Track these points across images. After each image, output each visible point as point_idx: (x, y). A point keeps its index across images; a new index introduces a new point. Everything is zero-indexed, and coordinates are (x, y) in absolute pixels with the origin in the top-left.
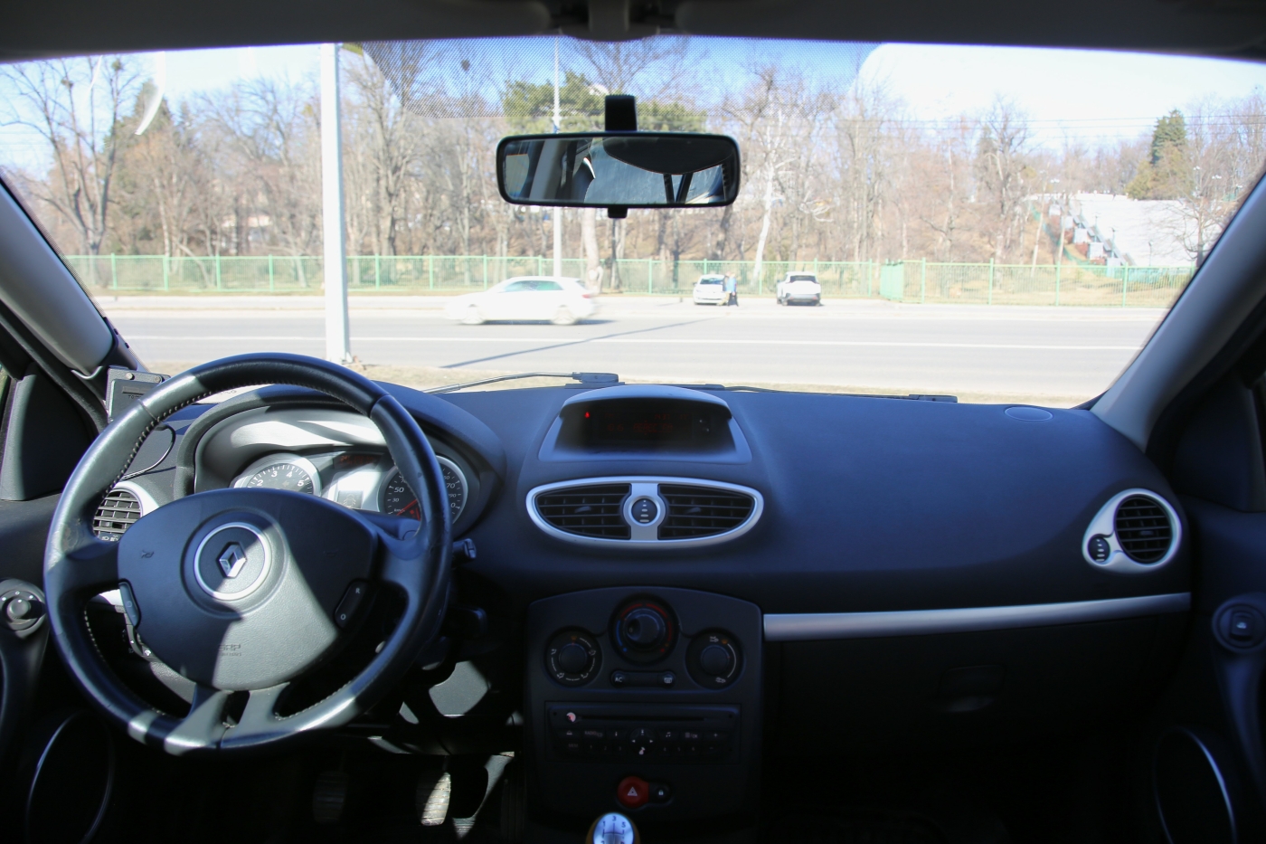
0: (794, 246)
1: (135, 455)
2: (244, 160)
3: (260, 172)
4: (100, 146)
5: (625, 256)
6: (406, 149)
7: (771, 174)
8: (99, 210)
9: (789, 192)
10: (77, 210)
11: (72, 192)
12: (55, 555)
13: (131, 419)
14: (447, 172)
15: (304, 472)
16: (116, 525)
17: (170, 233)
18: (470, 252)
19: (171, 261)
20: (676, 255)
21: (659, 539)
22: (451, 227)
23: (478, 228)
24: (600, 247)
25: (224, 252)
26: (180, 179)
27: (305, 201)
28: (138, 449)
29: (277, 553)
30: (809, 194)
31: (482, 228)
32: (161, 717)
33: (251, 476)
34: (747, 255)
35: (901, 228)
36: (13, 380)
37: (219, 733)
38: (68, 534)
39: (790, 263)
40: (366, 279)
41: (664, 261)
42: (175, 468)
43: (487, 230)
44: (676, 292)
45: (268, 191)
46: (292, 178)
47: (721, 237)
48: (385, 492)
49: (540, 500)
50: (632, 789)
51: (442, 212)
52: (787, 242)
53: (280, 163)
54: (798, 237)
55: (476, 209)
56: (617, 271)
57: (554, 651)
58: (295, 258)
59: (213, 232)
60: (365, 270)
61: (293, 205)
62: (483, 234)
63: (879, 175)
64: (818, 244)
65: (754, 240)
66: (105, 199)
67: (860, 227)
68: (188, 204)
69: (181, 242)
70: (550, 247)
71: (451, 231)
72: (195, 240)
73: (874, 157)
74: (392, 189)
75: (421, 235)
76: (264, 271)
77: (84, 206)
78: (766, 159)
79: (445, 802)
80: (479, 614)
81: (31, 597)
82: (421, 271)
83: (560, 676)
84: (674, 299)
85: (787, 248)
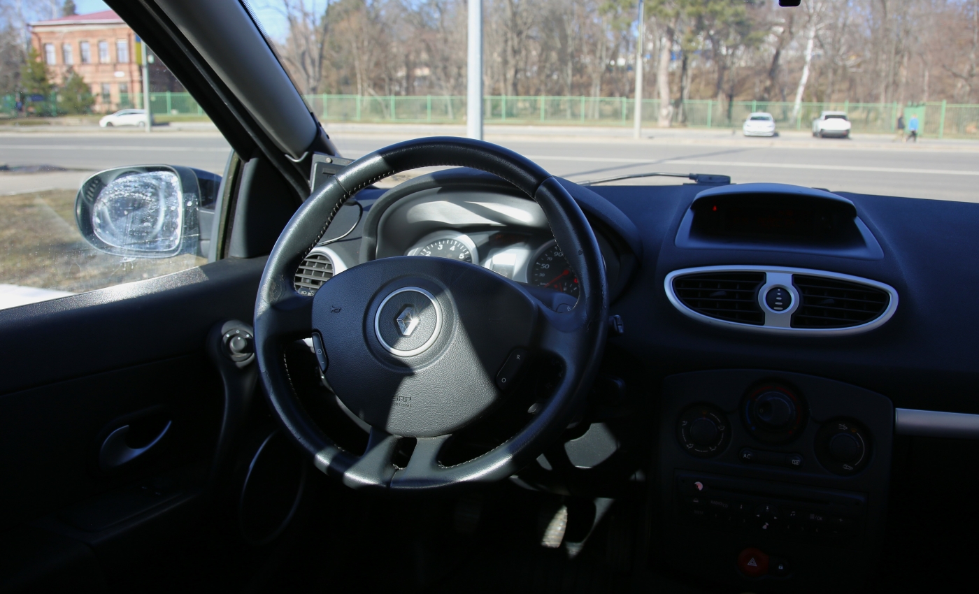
0: (829, 91)
1: (329, 223)
2: (412, 29)
3: (424, 36)
4: (318, 23)
5: (690, 98)
6: (527, 18)
7: (812, 34)
8: (317, 63)
9: (827, 47)
10: (303, 64)
11: (300, 51)
12: (262, 305)
13: (327, 192)
14: (556, 34)
15: (465, 247)
16: (314, 282)
17: (362, 79)
18: (572, 94)
19: (362, 99)
20: (730, 97)
21: (792, 326)
22: (558, 76)
23: (578, 77)
24: (671, 91)
25: (397, 94)
26: (369, 42)
27: (454, 57)
28: (332, 219)
29: (447, 317)
30: (843, 49)
31: (581, 77)
32: (341, 453)
33: (422, 248)
34: (788, 98)
35: (923, 76)
36: (242, 161)
37: (389, 474)
38: (274, 288)
39: (825, 104)
40: (496, 113)
41: (720, 103)
42: (361, 238)
43: (585, 78)
44: (730, 126)
45: (429, 50)
46: (446, 41)
47: (768, 83)
48: (533, 267)
49: (677, 283)
50: (753, 560)
51: (552, 64)
52: (822, 88)
53: (438, 31)
54: (833, 84)
55: (578, 62)
56: (684, 110)
57: (685, 423)
58: (446, 98)
59: (391, 79)
60: (495, 107)
61: (446, 59)
62: (582, 81)
63: (907, 32)
64: (849, 89)
65: (795, 85)
66: (321, 57)
67: (887, 76)
68: (374, 59)
69: (369, 86)
70: (632, 90)
71: (558, 79)
72: (378, 85)
73: (904, 18)
74: (516, 48)
75: (536, 81)
76: (424, 107)
77: (308, 61)
78: (809, 21)
79: (561, 530)
80: (619, 383)
81: (248, 336)
82: (534, 108)
83: (689, 446)
84: (728, 132)
85: (823, 92)
